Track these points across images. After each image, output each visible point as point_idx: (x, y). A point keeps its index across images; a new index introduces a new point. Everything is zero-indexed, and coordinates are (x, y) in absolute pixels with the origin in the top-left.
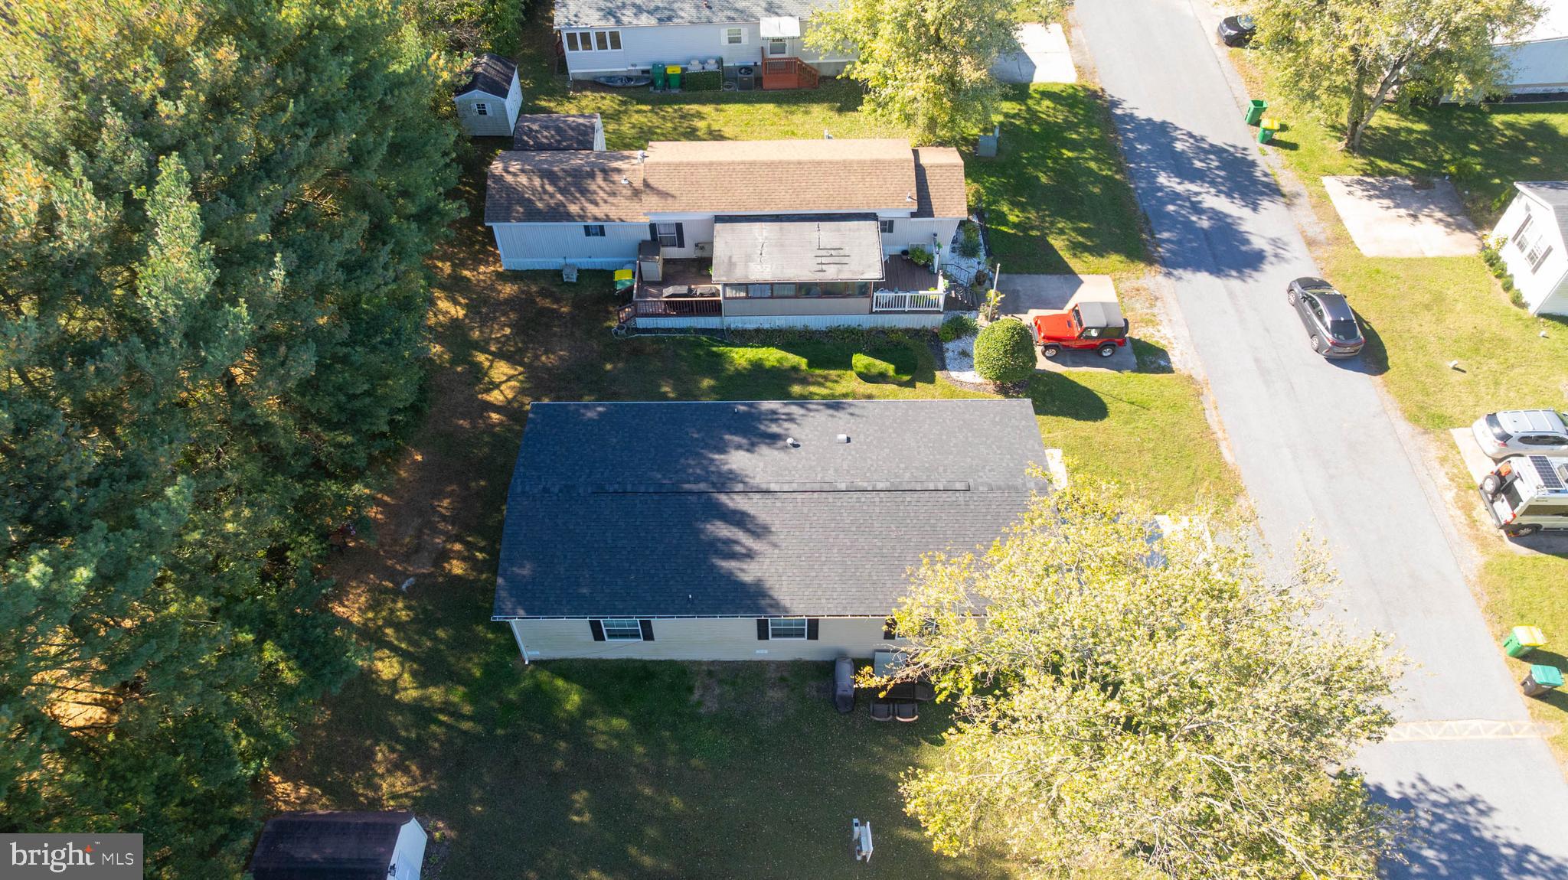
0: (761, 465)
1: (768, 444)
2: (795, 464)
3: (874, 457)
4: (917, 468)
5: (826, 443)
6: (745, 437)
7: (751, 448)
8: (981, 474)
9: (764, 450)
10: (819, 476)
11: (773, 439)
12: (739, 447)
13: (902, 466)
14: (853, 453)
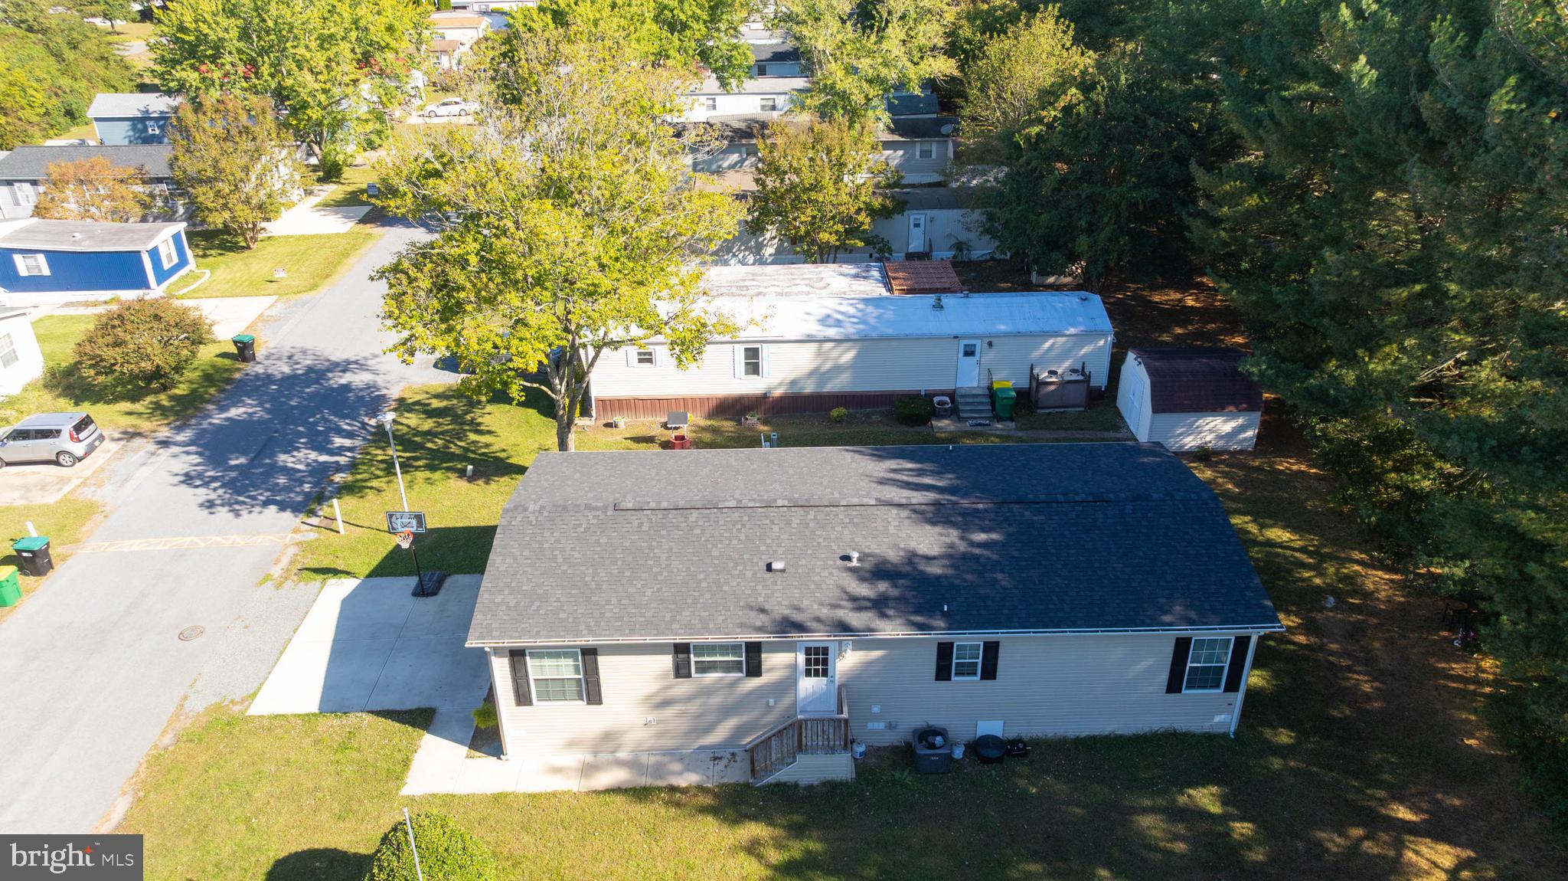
0: (892, 530)
1: (885, 562)
2: (846, 532)
3: (735, 542)
4: (678, 528)
5: (803, 562)
6: (922, 572)
7: (912, 557)
8: (594, 521)
9: (893, 555)
10: (811, 516)
11: (880, 571)
12: (929, 558)
13: (697, 531)
14: (763, 548)
